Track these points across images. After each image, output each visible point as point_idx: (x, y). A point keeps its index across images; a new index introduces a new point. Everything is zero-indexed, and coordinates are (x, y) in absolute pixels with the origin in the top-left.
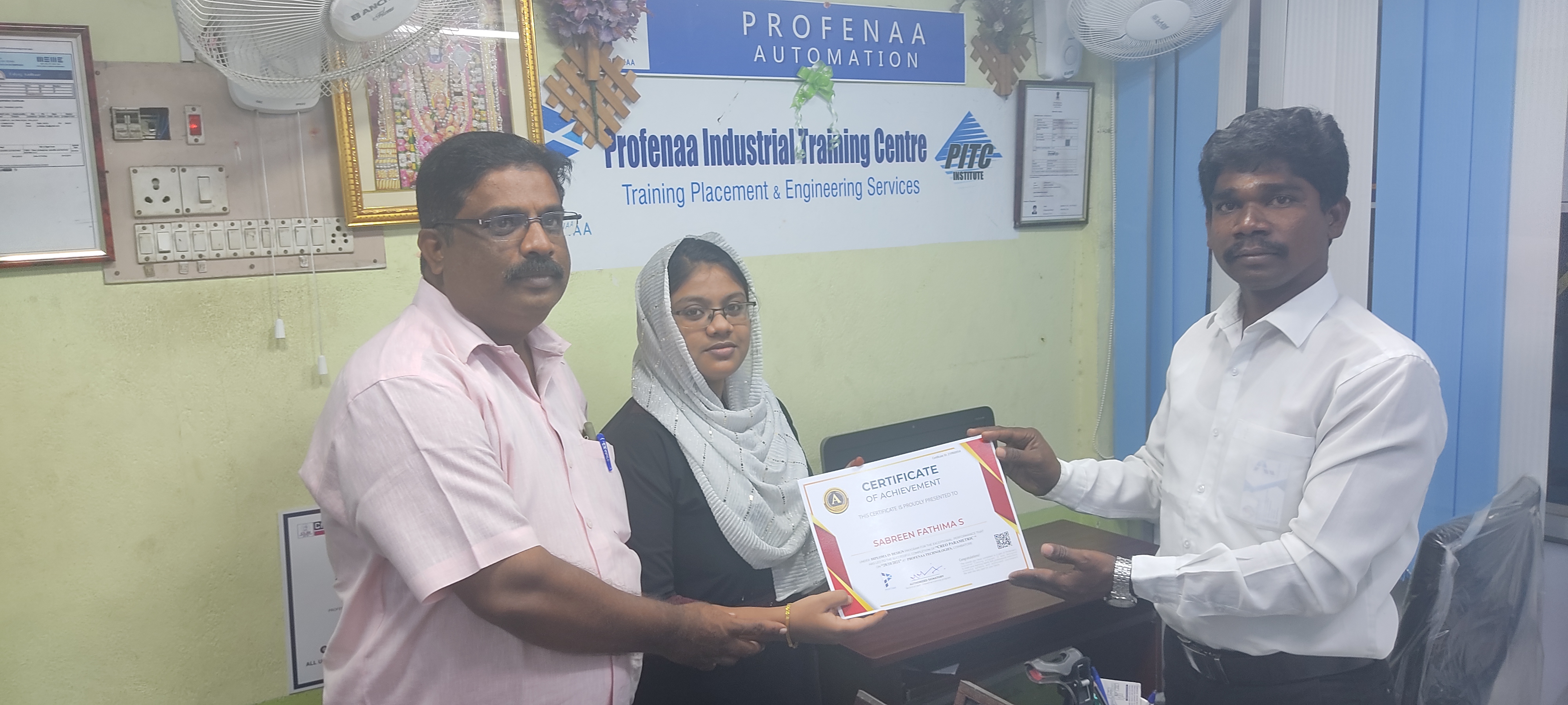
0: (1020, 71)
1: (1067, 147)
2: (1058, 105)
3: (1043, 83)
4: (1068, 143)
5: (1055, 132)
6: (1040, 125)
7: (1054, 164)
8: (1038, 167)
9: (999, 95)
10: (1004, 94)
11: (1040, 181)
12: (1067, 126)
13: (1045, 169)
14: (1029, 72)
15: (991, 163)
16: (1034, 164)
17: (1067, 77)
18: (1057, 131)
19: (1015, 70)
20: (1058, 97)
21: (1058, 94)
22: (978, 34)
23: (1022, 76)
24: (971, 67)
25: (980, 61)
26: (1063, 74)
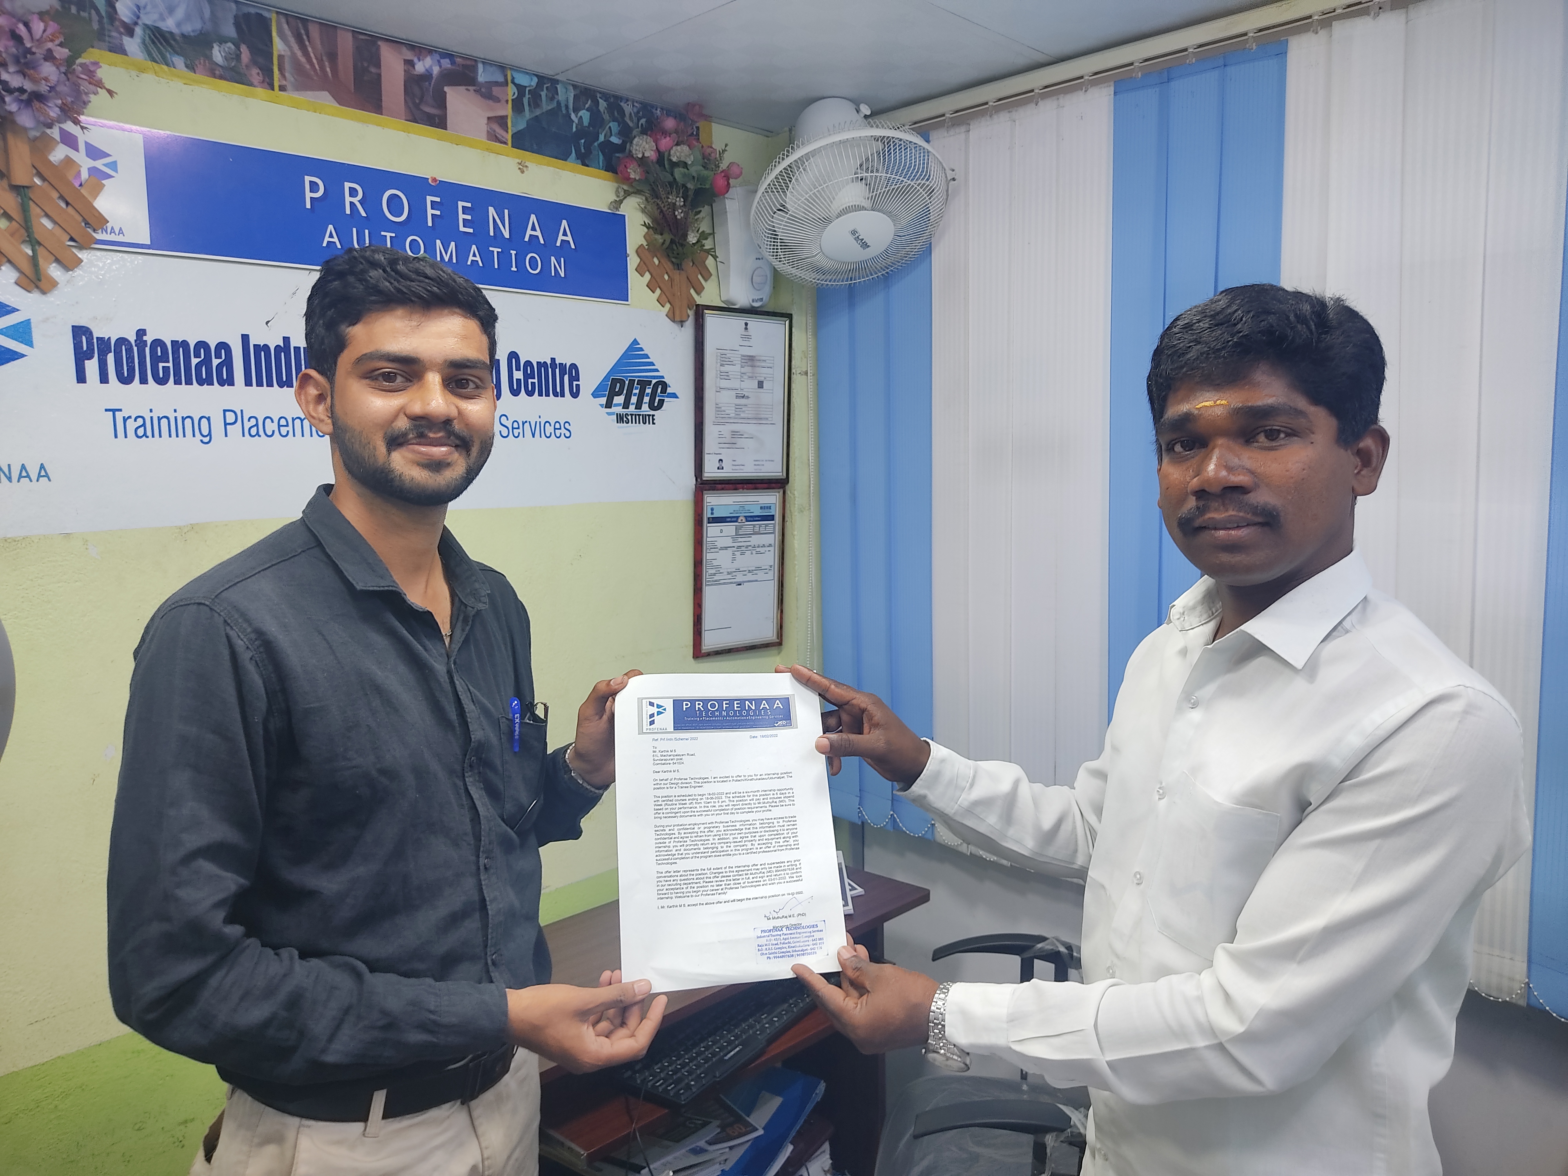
0: (698, 293)
1: (761, 390)
2: (748, 338)
3: (728, 309)
4: (761, 385)
5: (743, 370)
6: (724, 360)
7: (744, 409)
8: (723, 413)
9: (674, 321)
10: (679, 320)
11: (726, 429)
12: (758, 364)
13: (732, 415)
14: (709, 295)
15: (665, 403)
16: (718, 408)
17: (756, 305)
18: (747, 369)
19: (692, 291)
20: (746, 329)
21: (746, 324)
22: (645, 243)
23: (700, 300)
24: (637, 283)
25: (648, 276)
26: (751, 301)
